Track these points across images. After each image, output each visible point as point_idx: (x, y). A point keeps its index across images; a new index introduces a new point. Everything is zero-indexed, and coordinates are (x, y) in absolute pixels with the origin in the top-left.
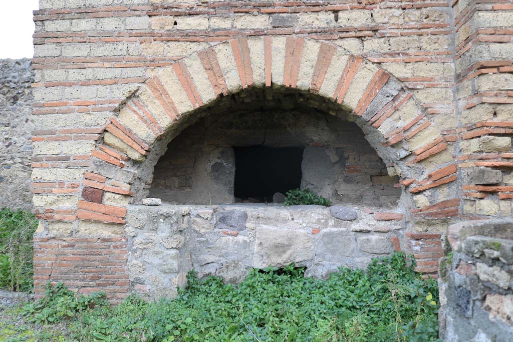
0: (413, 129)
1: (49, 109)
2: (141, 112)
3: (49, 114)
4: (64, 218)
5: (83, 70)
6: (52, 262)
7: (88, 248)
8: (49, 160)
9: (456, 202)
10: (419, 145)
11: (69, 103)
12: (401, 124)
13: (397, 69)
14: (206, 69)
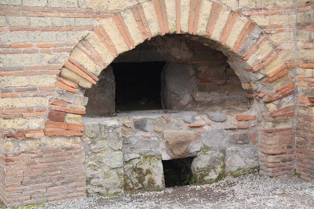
0: (267, 60)
1: (15, 49)
2: (89, 52)
3: (16, 53)
4: (34, 135)
5: (42, 18)
6: (23, 171)
7: (53, 156)
8: (19, 91)
9: (294, 107)
10: (271, 71)
11: (32, 45)
12: (260, 57)
13: (260, 20)
14: (136, 21)
